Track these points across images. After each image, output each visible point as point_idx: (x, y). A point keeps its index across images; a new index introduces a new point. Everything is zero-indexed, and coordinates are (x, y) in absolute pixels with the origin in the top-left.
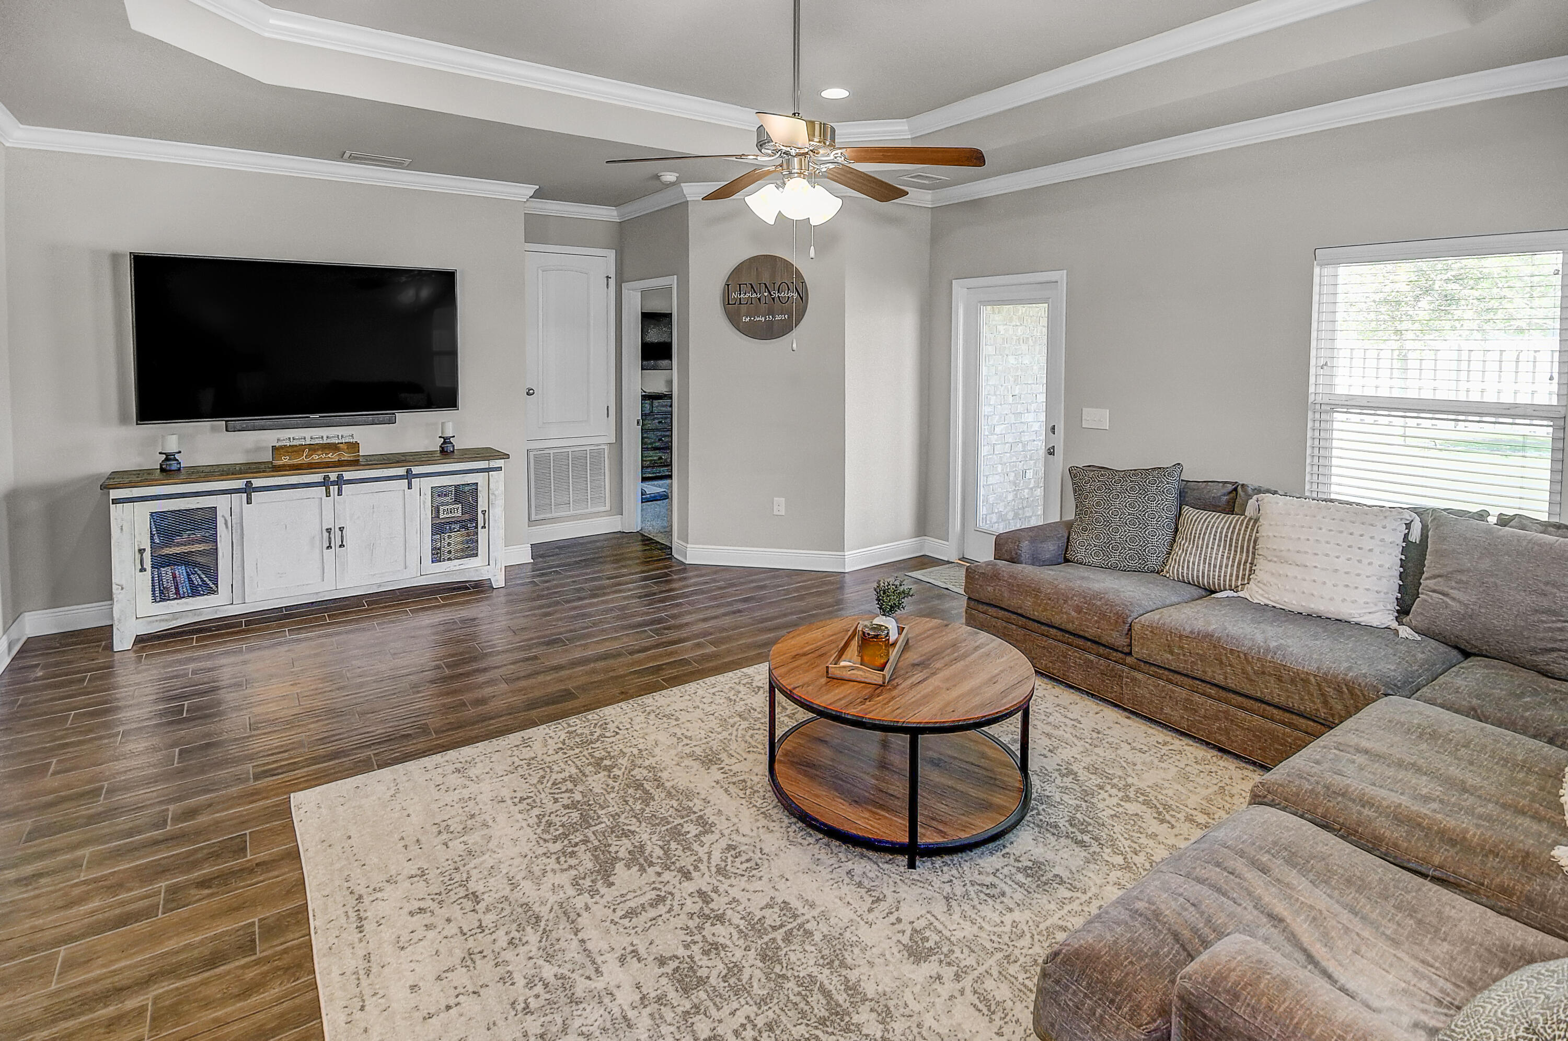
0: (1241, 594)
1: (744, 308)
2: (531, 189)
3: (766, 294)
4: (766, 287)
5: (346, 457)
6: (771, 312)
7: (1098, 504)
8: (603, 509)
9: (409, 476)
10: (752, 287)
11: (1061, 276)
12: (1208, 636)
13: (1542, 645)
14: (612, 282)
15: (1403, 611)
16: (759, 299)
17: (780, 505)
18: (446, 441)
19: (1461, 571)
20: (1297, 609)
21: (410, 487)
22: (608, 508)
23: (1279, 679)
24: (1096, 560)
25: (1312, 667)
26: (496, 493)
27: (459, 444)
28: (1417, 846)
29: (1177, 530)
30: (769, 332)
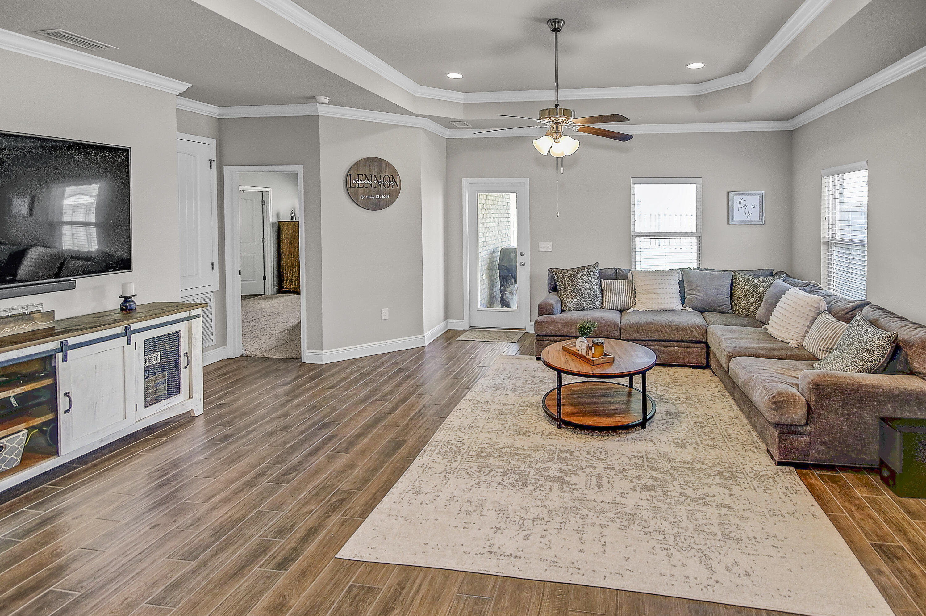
0: (635, 309)
1: (361, 190)
2: (183, 87)
3: (375, 182)
4: (375, 177)
5: (41, 325)
6: (378, 193)
7: (572, 283)
8: (212, 343)
9: (127, 333)
10: (366, 177)
11: (526, 180)
12: (651, 323)
13: (721, 304)
14: (214, 165)
15: (683, 304)
16: (371, 185)
17: (386, 313)
18: (127, 299)
19: (697, 287)
20: (656, 309)
21: (129, 343)
22: (214, 342)
23: (677, 331)
24: (576, 308)
25: (686, 324)
26: (196, 336)
27: (139, 301)
28: (771, 353)
29: (602, 290)
30: (376, 206)
